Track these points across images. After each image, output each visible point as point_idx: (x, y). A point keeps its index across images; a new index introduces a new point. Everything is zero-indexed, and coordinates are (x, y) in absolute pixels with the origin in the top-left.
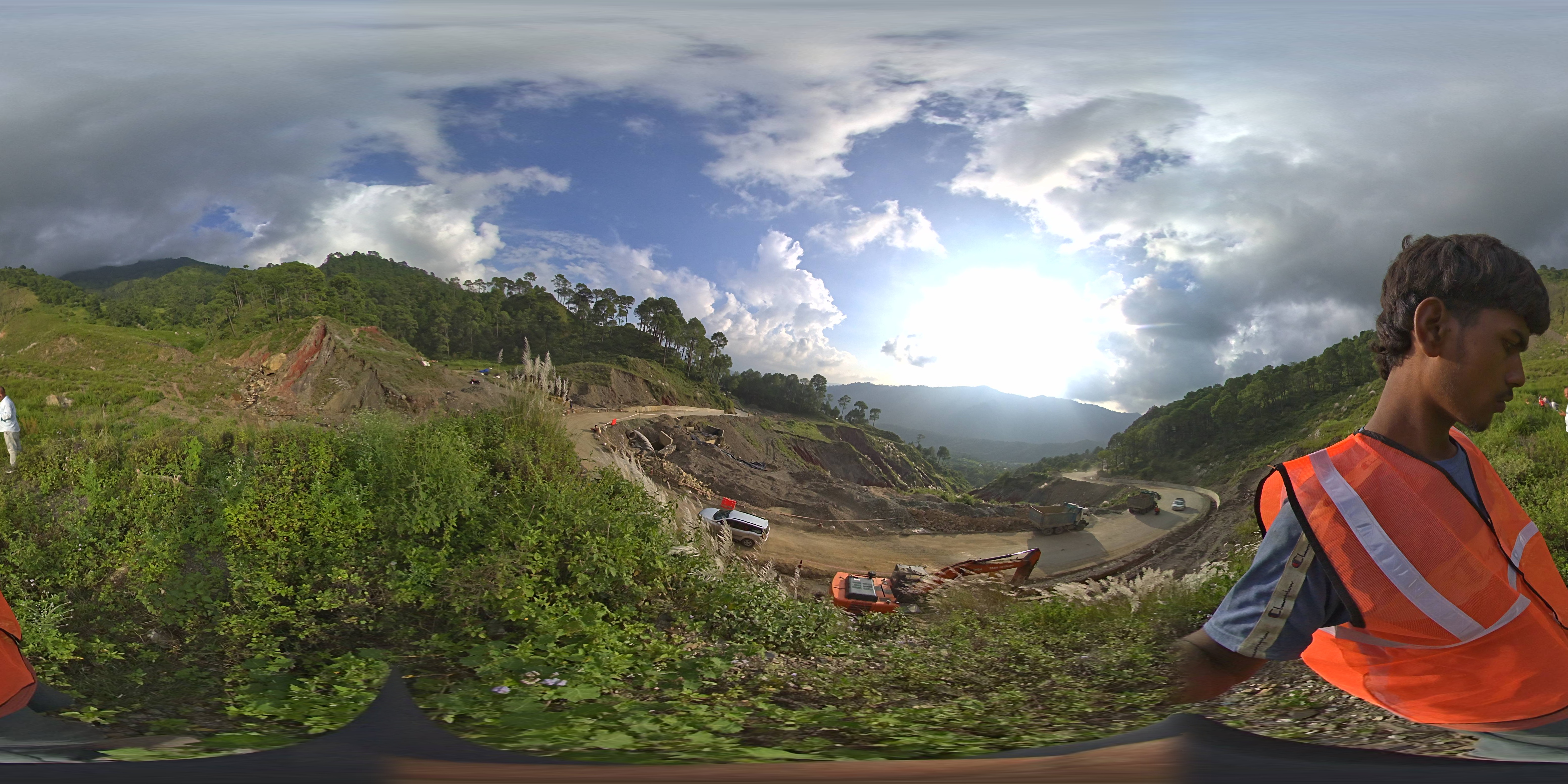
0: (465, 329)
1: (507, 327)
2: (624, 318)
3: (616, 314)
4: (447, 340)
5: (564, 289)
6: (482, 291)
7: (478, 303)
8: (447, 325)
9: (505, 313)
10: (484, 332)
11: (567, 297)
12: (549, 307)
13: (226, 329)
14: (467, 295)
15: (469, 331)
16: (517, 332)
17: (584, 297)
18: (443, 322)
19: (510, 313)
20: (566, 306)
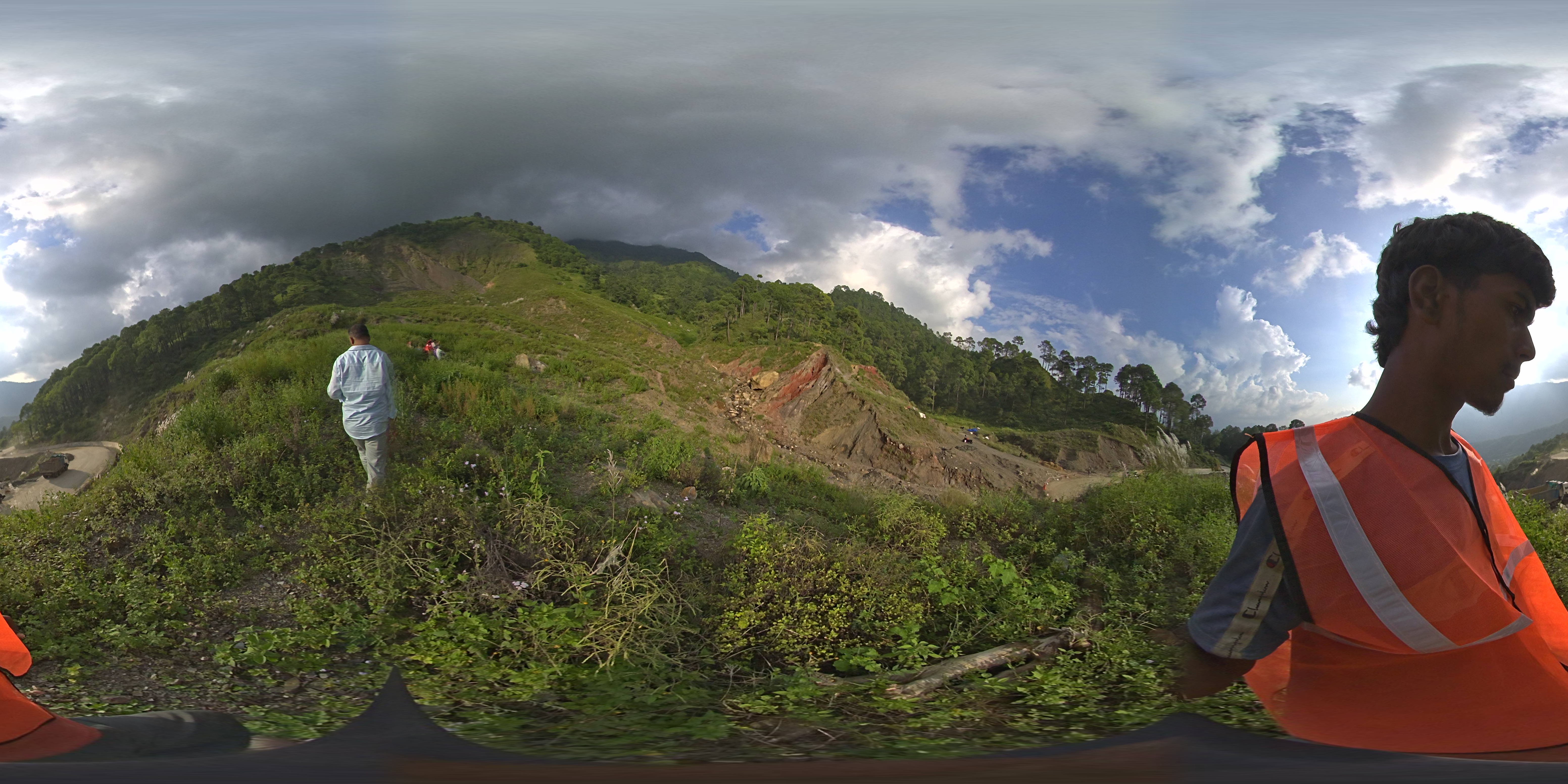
0: (953, 385)
1: (991, 388)
3: (1097, 382)
4: (934, 393)
5: (1050, 355)
6: (970, 350)
7: (969, 361)
8: (936, 378)
9: (993, 375)
10: (971, 391)
11: (1052, 364)
12: (1036, 373)
13: (721, 332)
14: (957, 351)
15: (957, 388)
16: (1003, 394)
17: (1067, 364)
18: (931, 375)
19: (997, 375)
20: (1050, 372)
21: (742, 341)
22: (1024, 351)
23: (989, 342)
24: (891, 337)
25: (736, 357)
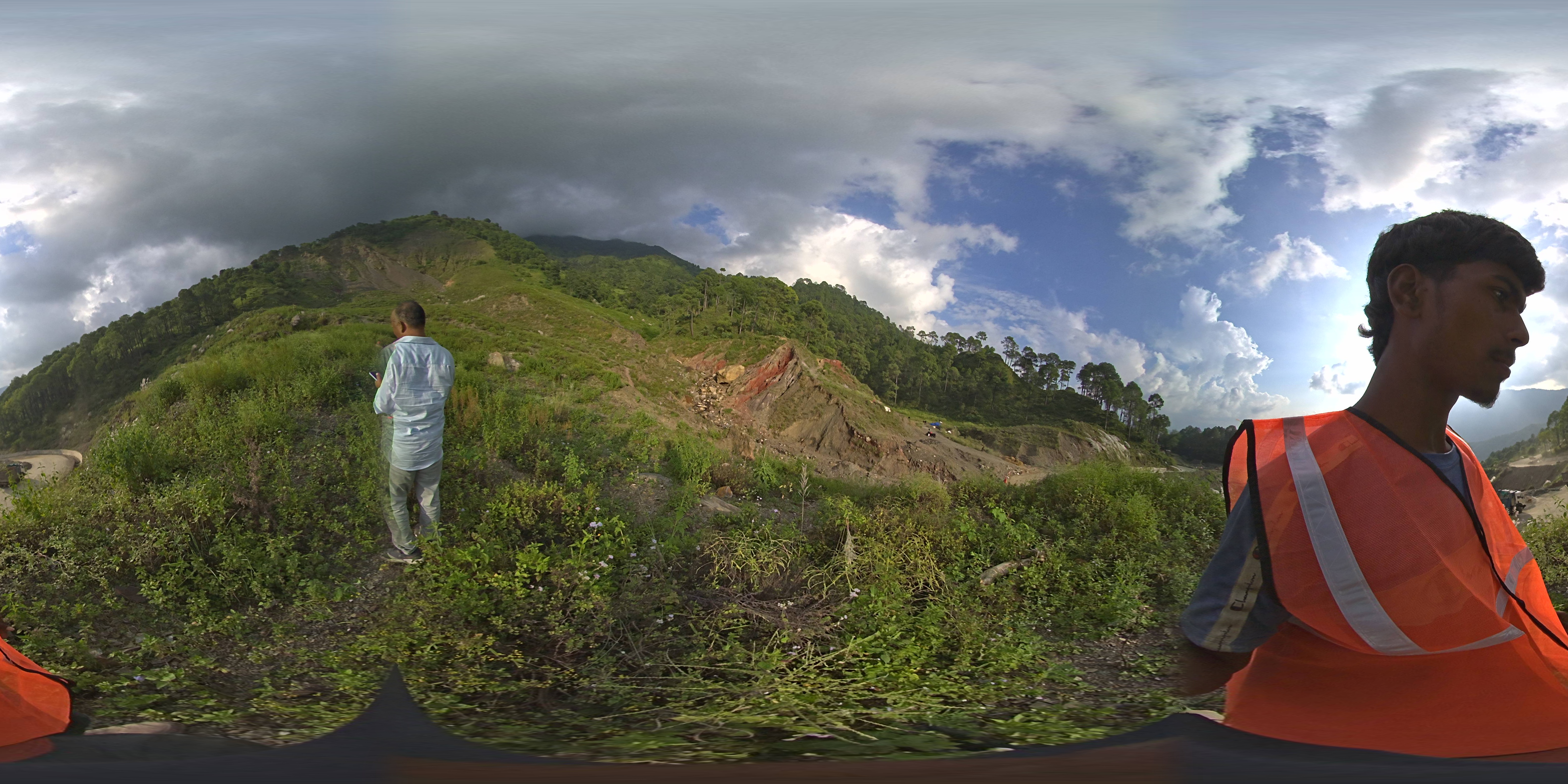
0: (915, 379)
1: (953, 383)
2: (1065, 383)
4: (897, 388)
5: (1012, 351)
6: (933, 344)
7: (932, 356)
8: (898, 372)
9: (955, 369)
10: (933, 386)
11: (1014, 360)
12: (999, 368)
13: (684, 326)
14: (920, 345)
15: (919, 382)
16: (966, 389)
17: (1030, 360)
18: (895, 369)
19: (959, 370)
20: (1013, 368)
21: (705, 334)
22: (987, 346)
23: (952, 337)
24: (855, 330)
25: (700, 350)
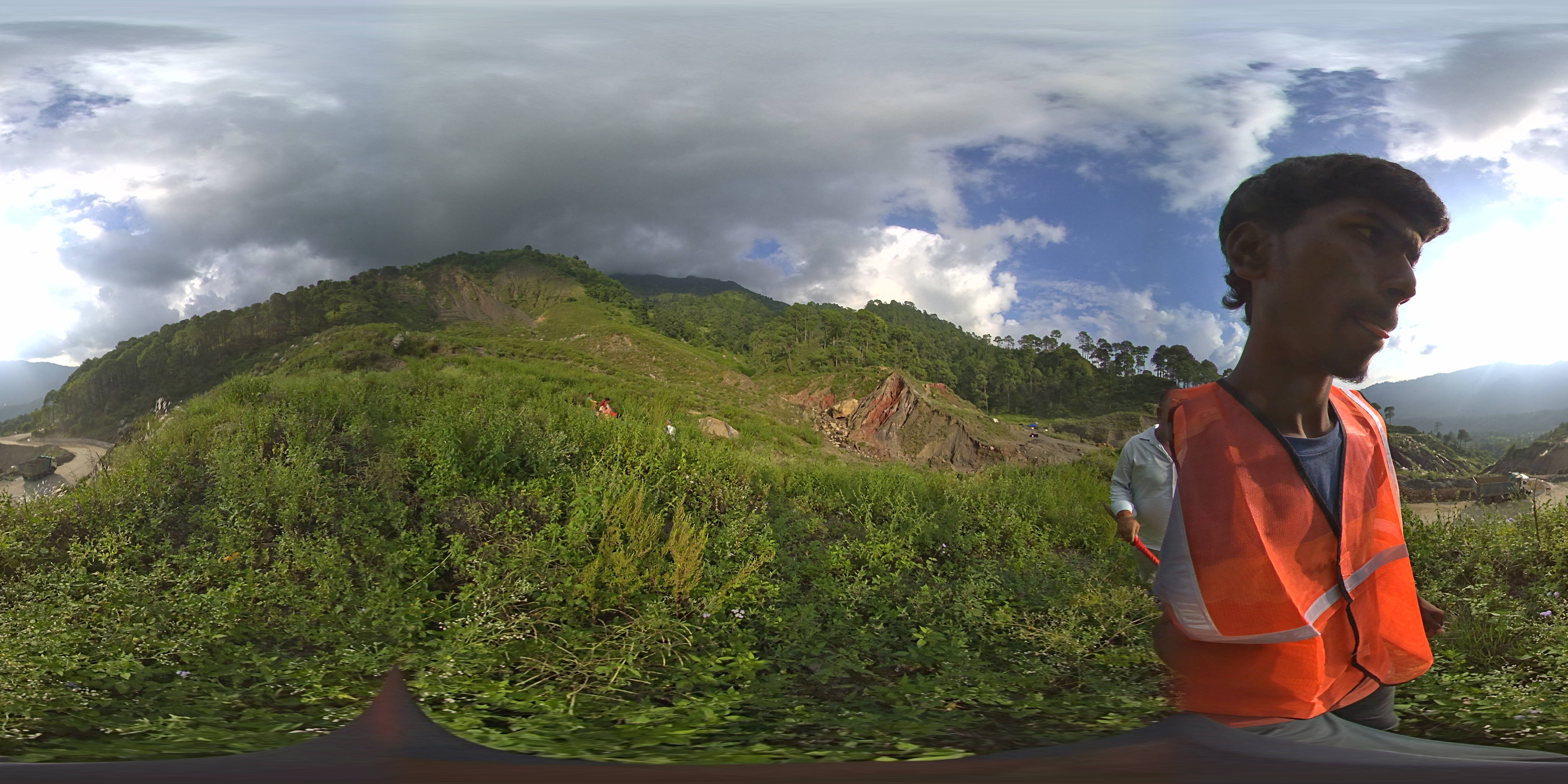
0: (1001, 385)
1: (1039, 383)
2: (1142, 368)
3: (1135, 365)
4: (987, 397)
5: (1087, 344)
6: (1012, 349)
7: (1014, 359)
8: (985, 381)
10: (1020, 389)
11: (1091, 352)
12: (1079, 363)
13: (781, 363)
14: (999, 351)
15: (1006, 388)
16: (1051, 388)
17: (1105, 350)
18: (981, 378)
19: (1041, 370)
20: (1090, 361)
21: (804, 370)
22: (1063, 344)
23: (1028, 339)
24: (934, 346)
